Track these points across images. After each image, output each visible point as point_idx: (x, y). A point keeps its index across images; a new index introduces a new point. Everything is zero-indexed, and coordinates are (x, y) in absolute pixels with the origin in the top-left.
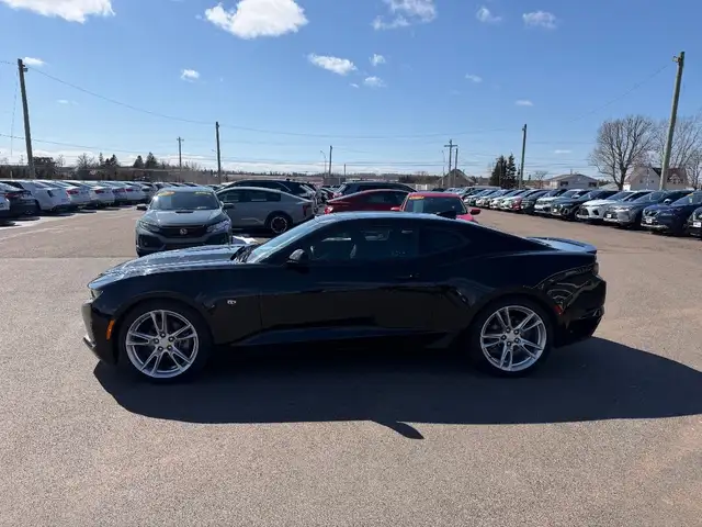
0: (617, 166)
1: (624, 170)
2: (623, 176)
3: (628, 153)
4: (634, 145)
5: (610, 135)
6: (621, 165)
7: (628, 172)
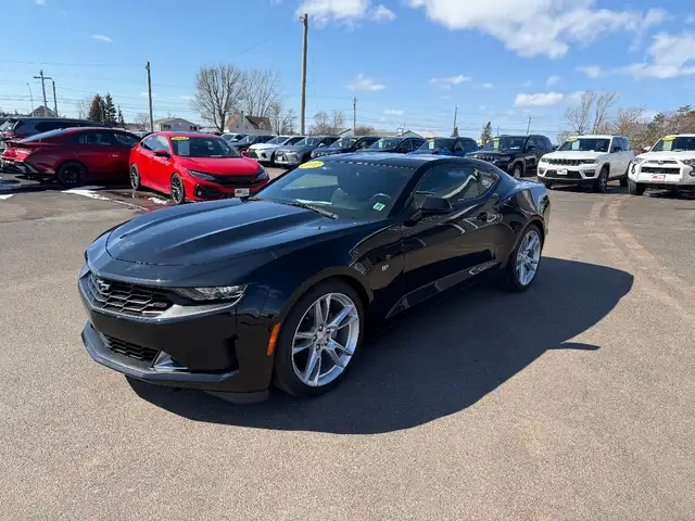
0: (217, 112)
1: (223, 116)
2: (223, 122)
3: (224, 101)
4: (229, 92)
5: (206, 81)
6: (220, 111)
7: (226, 118)
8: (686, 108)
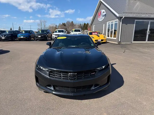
8: (60, 24)
